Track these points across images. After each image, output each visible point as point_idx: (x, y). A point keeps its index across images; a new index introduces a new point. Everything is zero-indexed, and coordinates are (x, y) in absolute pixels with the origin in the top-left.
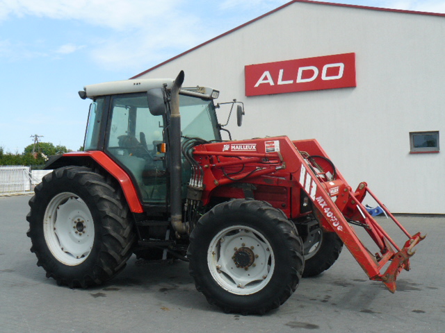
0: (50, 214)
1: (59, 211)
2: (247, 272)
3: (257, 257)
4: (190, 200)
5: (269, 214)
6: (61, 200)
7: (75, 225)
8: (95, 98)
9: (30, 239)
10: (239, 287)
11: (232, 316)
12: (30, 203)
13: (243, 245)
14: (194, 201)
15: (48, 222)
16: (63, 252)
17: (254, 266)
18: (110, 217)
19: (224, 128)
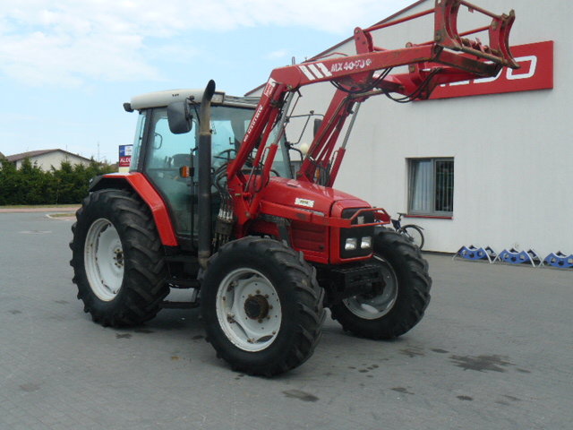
0: (91, 242)
1: (100, 239)
2: (262, 325)
3: (272, 308)
4: (218, 234)
5: (278, 257)
6: (101, 228)
7: (116, 255)
8: (141, 111)
9: (72, 268)
10: (249, 341)
11: (236, 375)
12: (73, 229)
13: (258, 292)
14: (222, 235)
15: (90, 251)
16: (102, 286)
17: (269, 318)
18: (137, 250)
19: (294, 146)
